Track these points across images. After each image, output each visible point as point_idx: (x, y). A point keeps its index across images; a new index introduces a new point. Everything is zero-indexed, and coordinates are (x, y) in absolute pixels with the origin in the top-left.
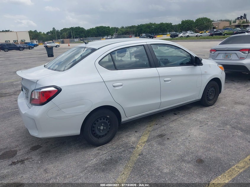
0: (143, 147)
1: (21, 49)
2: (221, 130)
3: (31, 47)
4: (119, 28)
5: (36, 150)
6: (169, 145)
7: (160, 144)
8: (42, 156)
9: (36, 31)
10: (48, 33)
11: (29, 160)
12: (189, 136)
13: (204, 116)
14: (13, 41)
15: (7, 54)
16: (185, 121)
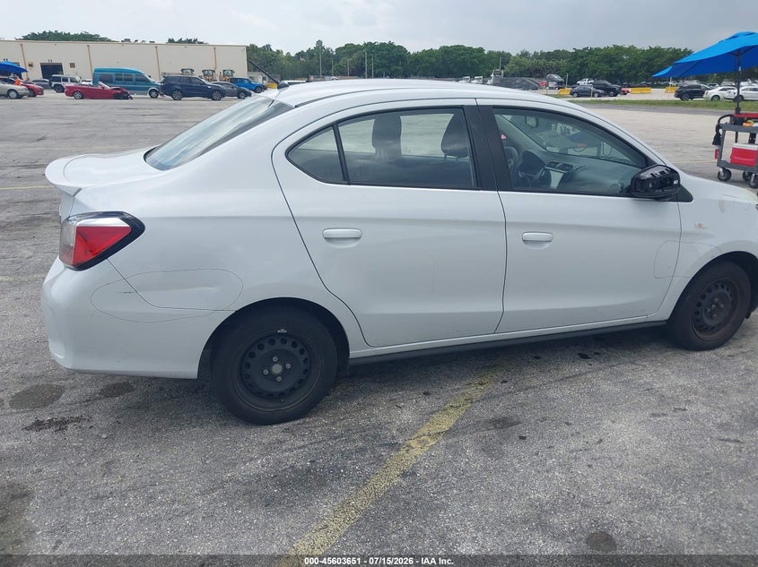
0: (426, 449)
1: (215, 95)
2: (728, 440)
3: (245, 92)
4: (514, 55)
5: (113, 396)
6: (515, 461)
7: (487, 450)
8: (121, 420)
9: (268, 46)
10: (300, 54)
11: (80, 424)
12: (601, 440)
13: (682, 381)
14: (203, 71)
15: (175, 107)
16: (606, 387)
